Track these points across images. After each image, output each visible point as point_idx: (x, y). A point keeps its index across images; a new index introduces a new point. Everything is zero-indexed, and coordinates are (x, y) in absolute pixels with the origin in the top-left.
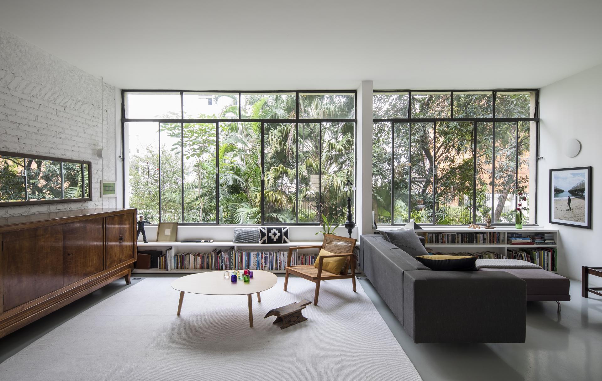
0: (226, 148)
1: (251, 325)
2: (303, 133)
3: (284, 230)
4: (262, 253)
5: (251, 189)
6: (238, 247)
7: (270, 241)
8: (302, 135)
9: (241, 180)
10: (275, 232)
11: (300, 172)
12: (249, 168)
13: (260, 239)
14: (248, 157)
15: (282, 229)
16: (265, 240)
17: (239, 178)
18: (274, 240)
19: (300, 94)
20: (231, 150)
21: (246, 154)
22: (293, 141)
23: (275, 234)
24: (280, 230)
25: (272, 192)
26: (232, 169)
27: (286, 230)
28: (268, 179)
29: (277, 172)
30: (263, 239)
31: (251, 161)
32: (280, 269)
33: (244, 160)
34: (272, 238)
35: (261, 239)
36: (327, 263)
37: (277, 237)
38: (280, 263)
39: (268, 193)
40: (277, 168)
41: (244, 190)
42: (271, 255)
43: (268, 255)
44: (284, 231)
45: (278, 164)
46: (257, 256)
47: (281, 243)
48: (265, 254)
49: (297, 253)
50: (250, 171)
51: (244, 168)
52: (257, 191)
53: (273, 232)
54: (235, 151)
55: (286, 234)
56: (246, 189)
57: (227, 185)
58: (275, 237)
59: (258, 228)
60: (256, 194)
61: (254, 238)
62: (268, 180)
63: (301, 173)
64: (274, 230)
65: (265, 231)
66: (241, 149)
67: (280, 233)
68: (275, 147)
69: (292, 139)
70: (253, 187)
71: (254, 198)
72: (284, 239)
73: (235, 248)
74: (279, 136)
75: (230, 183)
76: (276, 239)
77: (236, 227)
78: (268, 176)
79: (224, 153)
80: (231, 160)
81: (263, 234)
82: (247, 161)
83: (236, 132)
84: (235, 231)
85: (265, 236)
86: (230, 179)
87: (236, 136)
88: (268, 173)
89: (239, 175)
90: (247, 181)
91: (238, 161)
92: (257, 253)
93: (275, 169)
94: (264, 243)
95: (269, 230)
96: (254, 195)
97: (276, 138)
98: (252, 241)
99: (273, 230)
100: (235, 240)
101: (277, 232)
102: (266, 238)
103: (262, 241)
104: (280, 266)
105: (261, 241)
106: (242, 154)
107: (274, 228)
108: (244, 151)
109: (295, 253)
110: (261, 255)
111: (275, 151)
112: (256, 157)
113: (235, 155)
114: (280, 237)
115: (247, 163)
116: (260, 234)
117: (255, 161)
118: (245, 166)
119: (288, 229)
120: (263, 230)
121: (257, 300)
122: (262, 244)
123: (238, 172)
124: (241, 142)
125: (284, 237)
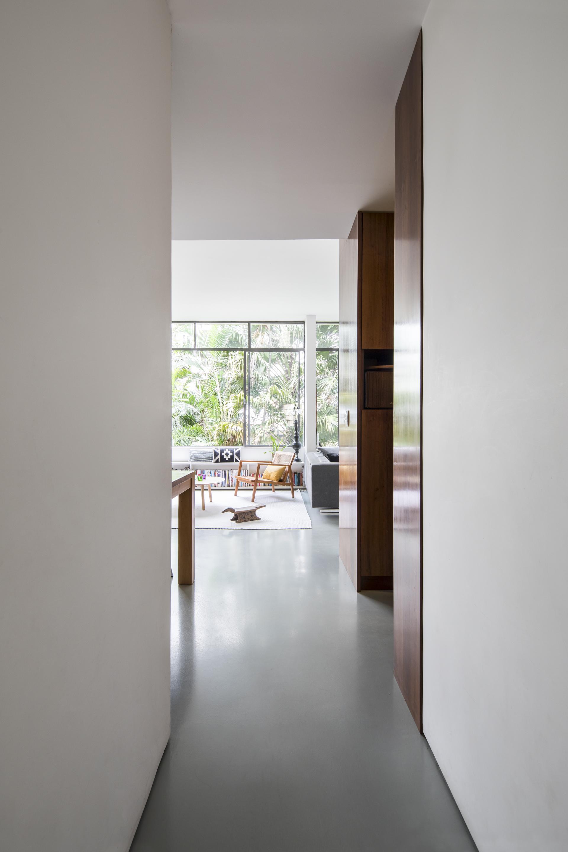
0: (178, 373)
1: (204, 509)
2: (270, 356)
3: (236, 450)
4: (216, 471)
5: (208, 421)
6: (193, 465)
7: (223, 460)
8: (268, 357)
9: (196, 410)
10: (227, 452)
11: (263, 401)
12: (206, 396)
13: (213, 458)
14: (203, 384)
15: (235, 450)
16: (218, 459)
17: (193, 408)
18: (226, 460)
19: (251, 324)
20: (184, 375)
21: (202, 380)
22: (257, 365)
23: (227, 454)
24: (232, 451)
25: (232, 424)
26: (185, 396)
27: (237, 450)
28: (227, 408)
29: (238, 400)
30: (217, 458)
31: (207, 388)
32: (232, 486)
33: (200, 387)
34: (224, 457)
35: (215, 458)
36: (270, 473)
37: (229, 457)
38: (231, 480)
39: (227, 426)
40: (238, 395)
41: (200, 423)
42: (223, 473)
43: (220, 472)
44: (235, 452)
45: (239, 391)
46: (210, 474)
47: (233, 462)
48: (218, 472)
49: (248, 471)
50: (206, 399)
51: (199, 395)
52: (215, 423)
53: (225, 452)
54: (189, 376)
55: (238, 454)
56: (202, 421)
57: (179, 416)
58: (227, 456)
59: (211, 449)
60: (213, 427)
61: (208, 458)
62: (227, 410)
63: (265, 402)
64: (227, 450)
65: (219, 452)
66: (195, 374)
67: (232, 453)
68: (236, 373)
69: (255, 362)
70: (210, 419)
71: (211, 431)
72: (236, 458)
73: (191, 467)
74: (241, 359)
75: (184, 413)
76: (229, 458)
77: (191, 449)
78: (227, 405)
79: (176, 378)
80: (184, 386)
81: (216, 454)
82: (203, 387)
83: (190, 354)
84: (191, 452)
85: (218, 455)
86: (183, 408)
87: (189, 358)
88: (228, 401)
89: (193, 404)
90: (203, 411)
91: (192, 388)
92: (211, 471)
93: (236, 397)
94: (217, 461)
95: (222, 451)
96: (211, 427)
97: (236, 362)
98: (206, 461)
99: (225, 450)
100: (190, 460)
101: (229, 452)
102: (219, 457)
103: (216, 460)
104: (232, 483)
105: (214, 459)
106: (198, 379)
107: (227, 449)
108: (199, 376)
109: (246, 471)
110: (214, 473)
111: (235, 376)
112: (213, 383)
113: (189, 381)
114: (232, 457)
115: (203, 390)
116: (214, 454)
117: (212, 388)
118: (201, 394)
119: (239, 450)
120: (216, 450)
121: (209, 500)
122: (215, 462)
123: (192, 401)
124: (195, 365)
125: (235, 457)
